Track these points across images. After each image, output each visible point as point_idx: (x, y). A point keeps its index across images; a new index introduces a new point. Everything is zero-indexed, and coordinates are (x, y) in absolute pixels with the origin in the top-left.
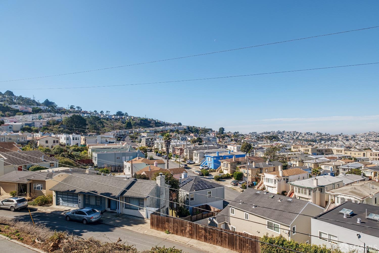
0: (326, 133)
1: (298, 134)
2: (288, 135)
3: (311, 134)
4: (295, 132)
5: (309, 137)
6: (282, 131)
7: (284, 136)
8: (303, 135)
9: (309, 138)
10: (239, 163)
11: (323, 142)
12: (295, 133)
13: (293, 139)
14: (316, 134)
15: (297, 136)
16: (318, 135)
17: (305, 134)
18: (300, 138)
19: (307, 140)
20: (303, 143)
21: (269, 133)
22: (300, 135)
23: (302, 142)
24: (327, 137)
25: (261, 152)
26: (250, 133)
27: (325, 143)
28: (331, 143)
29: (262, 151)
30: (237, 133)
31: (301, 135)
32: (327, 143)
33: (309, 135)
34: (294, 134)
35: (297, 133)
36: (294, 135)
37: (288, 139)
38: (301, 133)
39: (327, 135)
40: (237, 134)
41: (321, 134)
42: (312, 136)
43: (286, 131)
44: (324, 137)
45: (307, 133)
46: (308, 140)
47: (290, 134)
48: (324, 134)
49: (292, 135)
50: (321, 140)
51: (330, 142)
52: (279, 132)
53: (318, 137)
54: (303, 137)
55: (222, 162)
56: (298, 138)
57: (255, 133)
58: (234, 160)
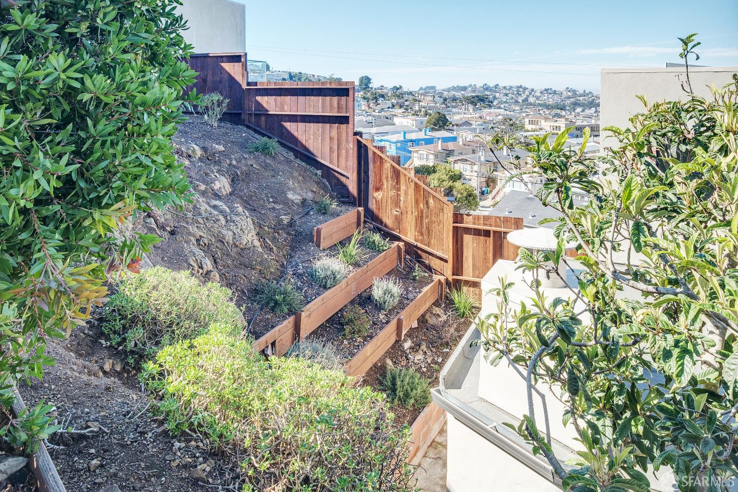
0: (585, 91)
1: (527, 93)
2: (506, 95)
3: (555, 92)
4: (521, 87)
5: (550, 100)
6: (492, 85)
7: (497, 95)
8: (538, 94)
9: (551, 102)
10: (450, 153)
11: (579, 110)
12: (520, 89)
13: (517, 102)
14: (565, 93)
15: (524, 96)
16: (569, 93)
17: (541, 93)
18: (531, 100)
19: (547, 107)
20: (541, 112)
21: (464, 89)
22: (530, 94)
23: (539, 110)
24: (586, 98)
25: (469, 132)
26: (421, 89)
27: (583, 111)
28: (595, 112)
29: (469, 130)
30: (398, 89)
31: (533, 93)
32: (588, 112)
33: (550, 94)
34: (518, 91)
35: (525, 89)
36: (518, 94)
37: (506, 102)
38: (533, 90)
39: (588, 94)
40: (400, 91)
41: (574, 92)
42: (556, 97)
43: (501, 85)
44: (581, 98)
45: (546, 90)
46: (549, 105)
47: (511, 92)
48: (582, 92)
49: (513, 94)
50: (576, 104)
51: (593, 109)
52: (485, 87)
53: (569, 98)
54: (538, 98)
55: (417, 152)
56: (526, 100)
57: (433, 88)
58: (440, 148)
